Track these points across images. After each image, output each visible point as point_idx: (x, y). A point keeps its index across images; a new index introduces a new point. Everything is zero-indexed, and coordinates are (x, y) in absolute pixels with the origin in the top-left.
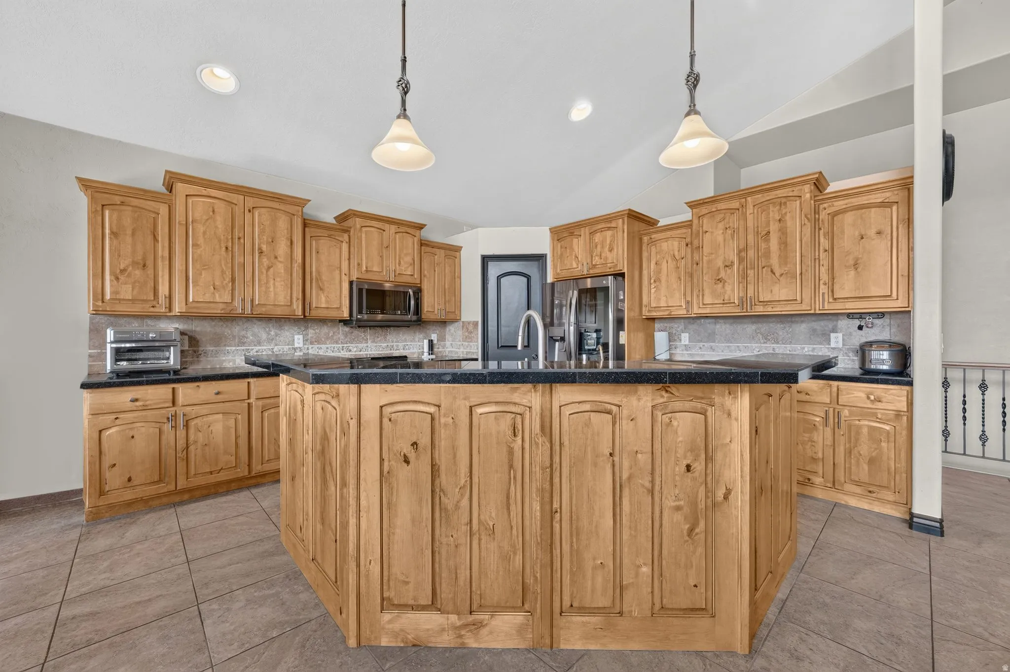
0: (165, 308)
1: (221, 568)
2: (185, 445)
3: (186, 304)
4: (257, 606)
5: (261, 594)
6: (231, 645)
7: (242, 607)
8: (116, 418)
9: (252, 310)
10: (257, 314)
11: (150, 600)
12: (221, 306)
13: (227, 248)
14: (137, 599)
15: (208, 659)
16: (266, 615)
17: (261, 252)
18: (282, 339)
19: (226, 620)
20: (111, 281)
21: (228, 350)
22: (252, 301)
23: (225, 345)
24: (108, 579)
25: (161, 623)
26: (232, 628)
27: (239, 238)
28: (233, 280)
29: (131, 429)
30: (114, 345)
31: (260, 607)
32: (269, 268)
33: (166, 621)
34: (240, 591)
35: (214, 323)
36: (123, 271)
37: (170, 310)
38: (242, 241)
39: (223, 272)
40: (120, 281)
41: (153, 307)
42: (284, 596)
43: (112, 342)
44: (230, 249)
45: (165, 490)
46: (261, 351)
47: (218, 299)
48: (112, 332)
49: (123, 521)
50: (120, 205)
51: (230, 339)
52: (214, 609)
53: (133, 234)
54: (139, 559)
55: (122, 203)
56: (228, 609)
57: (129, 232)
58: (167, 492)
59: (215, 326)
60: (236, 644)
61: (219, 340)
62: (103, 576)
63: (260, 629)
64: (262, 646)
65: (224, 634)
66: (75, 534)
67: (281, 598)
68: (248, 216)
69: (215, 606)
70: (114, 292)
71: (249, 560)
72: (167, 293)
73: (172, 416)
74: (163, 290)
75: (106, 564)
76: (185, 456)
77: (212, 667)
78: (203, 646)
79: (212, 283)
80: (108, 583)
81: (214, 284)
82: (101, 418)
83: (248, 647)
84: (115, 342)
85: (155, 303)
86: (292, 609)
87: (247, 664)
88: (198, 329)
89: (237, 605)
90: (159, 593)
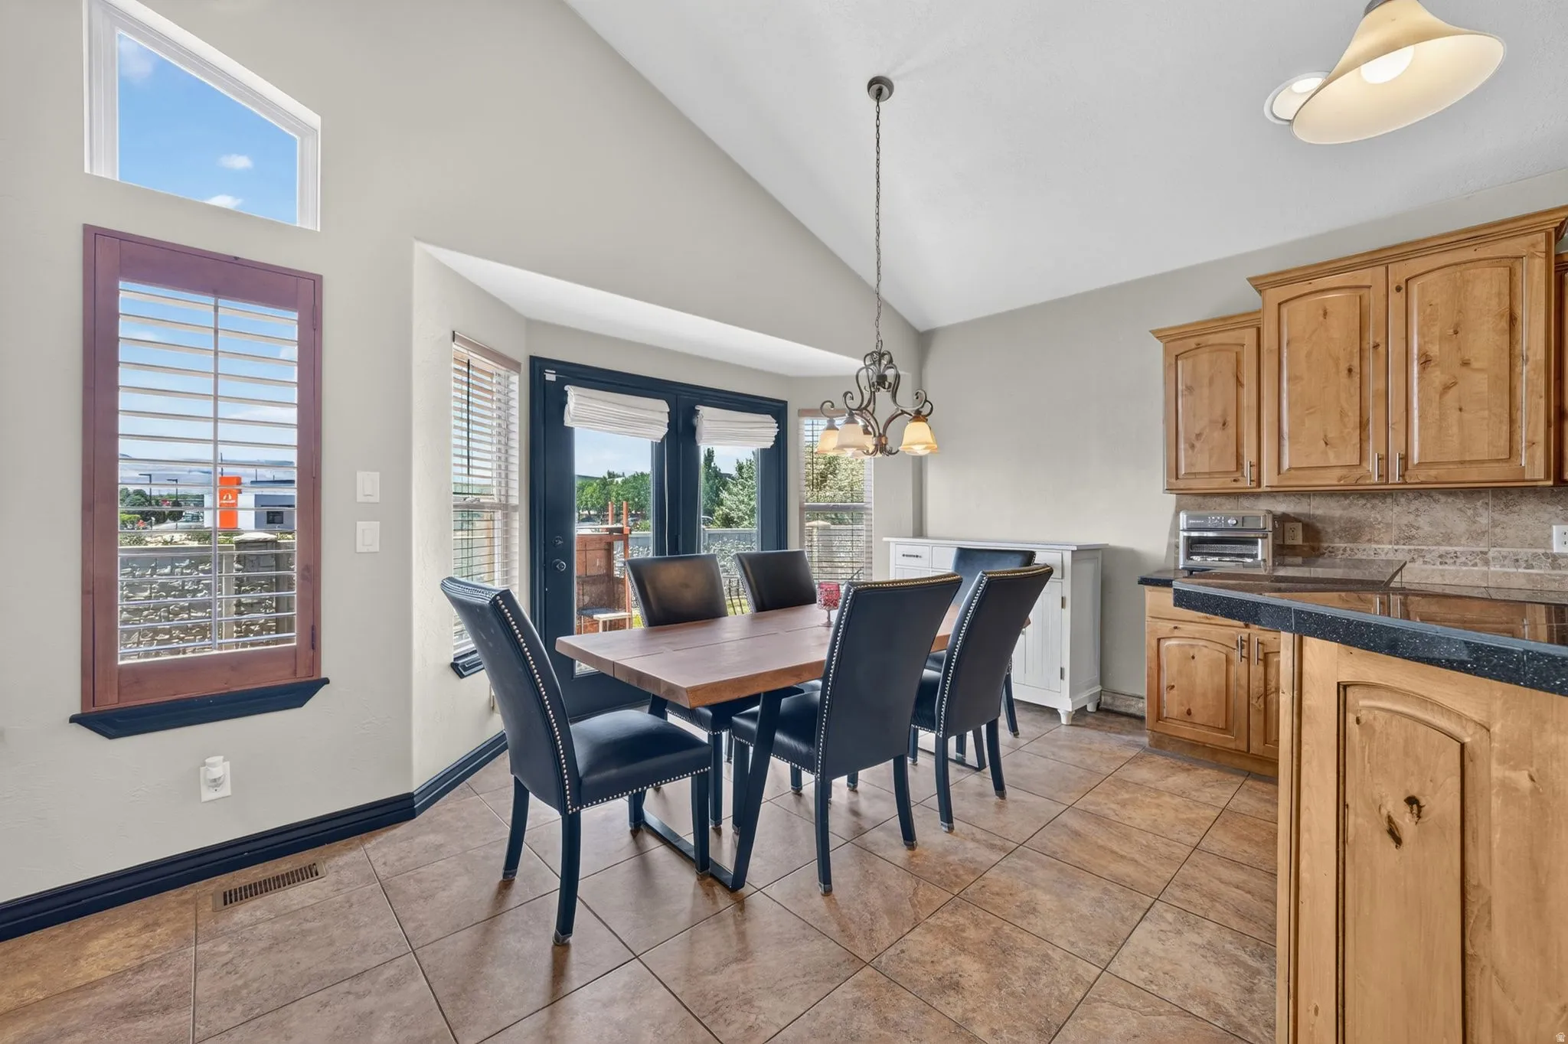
0: (1251, 481)
1: (1222, 882)
2: (1262, 689)
3: (1279, 473)
4: (1213, 960)
5: (1236, 952)
6: (1140, 968)
7: (1196, 945)
8: (1176, 628)
9: (1402, 476)
10: (1416, 483)
11: (1122, 857)
12: (1339, 472)
13: (1350, 370)
14: (1115, 848)
15: (1108, 959)
16: (1211, 980)
17: (1426, 361)
18: (1511, 532)
19: (1164, 941)
20: (1185, 450)
21: (1376, 550)
22: (1405, 459)
23: (1369, 541)
24: (1114, 811)
25: (1108, 886)
26: (1162, 954)
27: (1376, 346)
28: (1363, 425)
29: (1192, 646)
30: (1186, 534)
31: (1215, 963)
32: (1447, 388)
33: (1115, 889)
34: (1213, 926)
35: (1347, 502)
36: (1198, 436)
37: (1259, 485)
38: (1382, 349)
39: (1343, 414)
40: (1196, 450)
41: (1235, 481)
42: (1262, 983)
43: (1184, 530)
44: (1357, 369)
45: (1232, 745)
46: (1452, 555)
47: (1333, 462)
48: (1185, 516)
49: (1179, 763)
50: (1196, 348)
51: (1379, 529)
52: (1164, 918)
53: (1211, 382)
54: (1154, 811)
55: (1199, 346)
56: (1179, 932)
57: (1206, 381)
58: (1236, 750)
59: (1350, 506)
60: (1146, 973)
61: (1354, 531)
62: (1114, 806)
63: (1186, 987)
64: (1168, 1006)
65: (1146, 952)
66: (1131, 753)
67: (1256, 981)
68: (1397, 300)
69: (1169, 917)
70: (1189, 465)
71: (1266, 900)
72: (1254, 460)
73: (1241, 640)
74: (1249, 456)
75: (1126, 796)
76: (1263, 706)
77: (1104, 970)
78: (1118, 943)
79: (1322, 437)
80: (1111, 814)
81: (1326, 436)
82: (1160, 623)
83: (1153, 990)
84: (1189, 530)
85: (1237, 475)
86: (1254, 1008)
87: (1133, 1005)
88: (1319, 512)
89: (1193, 937)
90: (1137, 857)
